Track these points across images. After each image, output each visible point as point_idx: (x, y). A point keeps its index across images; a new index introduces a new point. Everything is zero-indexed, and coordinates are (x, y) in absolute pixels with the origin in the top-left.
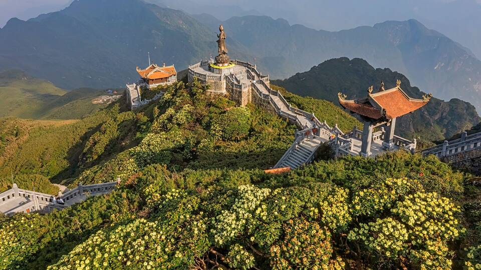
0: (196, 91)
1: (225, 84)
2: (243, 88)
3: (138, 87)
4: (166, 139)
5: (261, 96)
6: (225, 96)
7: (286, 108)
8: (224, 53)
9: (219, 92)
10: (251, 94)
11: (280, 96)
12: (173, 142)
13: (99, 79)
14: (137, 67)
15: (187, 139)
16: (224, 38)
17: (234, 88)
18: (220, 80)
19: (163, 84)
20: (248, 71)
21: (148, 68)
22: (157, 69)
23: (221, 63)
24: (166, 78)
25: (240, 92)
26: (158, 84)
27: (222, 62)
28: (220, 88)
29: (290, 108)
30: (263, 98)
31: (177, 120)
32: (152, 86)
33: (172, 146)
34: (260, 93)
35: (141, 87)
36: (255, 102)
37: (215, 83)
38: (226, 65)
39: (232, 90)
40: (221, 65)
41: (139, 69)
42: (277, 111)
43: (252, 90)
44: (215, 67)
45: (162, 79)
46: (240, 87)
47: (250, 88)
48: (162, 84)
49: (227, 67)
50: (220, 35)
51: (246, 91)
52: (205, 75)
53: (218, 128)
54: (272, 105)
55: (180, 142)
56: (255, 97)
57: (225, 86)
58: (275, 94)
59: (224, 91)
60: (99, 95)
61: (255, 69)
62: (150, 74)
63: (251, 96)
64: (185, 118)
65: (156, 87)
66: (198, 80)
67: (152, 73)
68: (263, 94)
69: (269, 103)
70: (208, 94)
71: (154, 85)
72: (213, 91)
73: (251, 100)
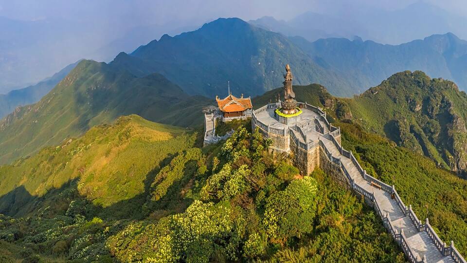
0: (256, 146)
1: (289, 140)
2: (309, 147)
3: (215, 119)
4: (211, 217)
5: (330, 159)
6: (289, 157)
7: (360, 177)
8: (291, 98)
9: (282, 150)
10: (318, 155)
11: (353, 159)
12: (218, 225)
13: (215, 87)
14: (217, 97)
15: (234, 224)
16: (291, 80)
17: (299, 148)
18: (284, 135)
19: (238, 118)
20: (316, 121)
21: (226, 98)
22: (233, 101)
23: (286, 109)
24: (242, 111)
25: (306, 154)
26: (233, 118)
27: (288, 108)
28: (283, 146)
29: (365, 176)
30: (333, 163)
31: (228, 187)
32: (227, 119)
33: (215, 231)
34: (330, 155)
35: (217, 119)
36: (324, 166)
37: (278, 138)
38: (292, 112)
39: (297, 149)
40: (287, 112)
41: (218, 98)
42: (349, 183)
43: (320, 149)
44: (281, 114)
45: (237, 112)
46: (305, 146)
47: (318, 148)
48: (236, 118)
49: (294, 115)
50: (286, 75)
51: (312, 151)
52: (267, 127)
53: (273, 218)
54: (344, 174)
55: (225, 228)
56: (323, 160)
57: (289, 143)
58: (347, 155)
59: (288, 150)
60: (209, 105)
61: (325, 118)
62: (226, 105)
63: (318, 158)
64: (237, 187)
65: (231, 120)
66: (260, 131)
67: (228, 105)
68: (333, 157)
69: (340, 170)
70: (270, 151)
71: (229, 118)
72: (275, 148)
73: (319, 164)
